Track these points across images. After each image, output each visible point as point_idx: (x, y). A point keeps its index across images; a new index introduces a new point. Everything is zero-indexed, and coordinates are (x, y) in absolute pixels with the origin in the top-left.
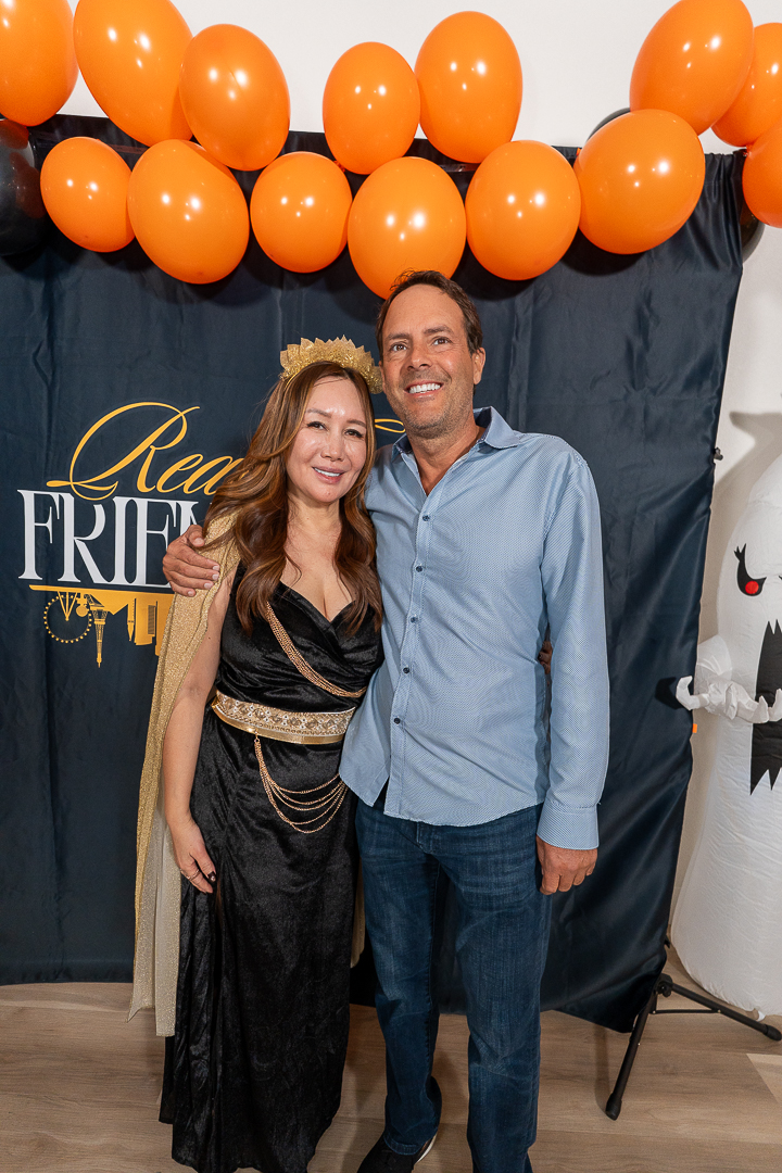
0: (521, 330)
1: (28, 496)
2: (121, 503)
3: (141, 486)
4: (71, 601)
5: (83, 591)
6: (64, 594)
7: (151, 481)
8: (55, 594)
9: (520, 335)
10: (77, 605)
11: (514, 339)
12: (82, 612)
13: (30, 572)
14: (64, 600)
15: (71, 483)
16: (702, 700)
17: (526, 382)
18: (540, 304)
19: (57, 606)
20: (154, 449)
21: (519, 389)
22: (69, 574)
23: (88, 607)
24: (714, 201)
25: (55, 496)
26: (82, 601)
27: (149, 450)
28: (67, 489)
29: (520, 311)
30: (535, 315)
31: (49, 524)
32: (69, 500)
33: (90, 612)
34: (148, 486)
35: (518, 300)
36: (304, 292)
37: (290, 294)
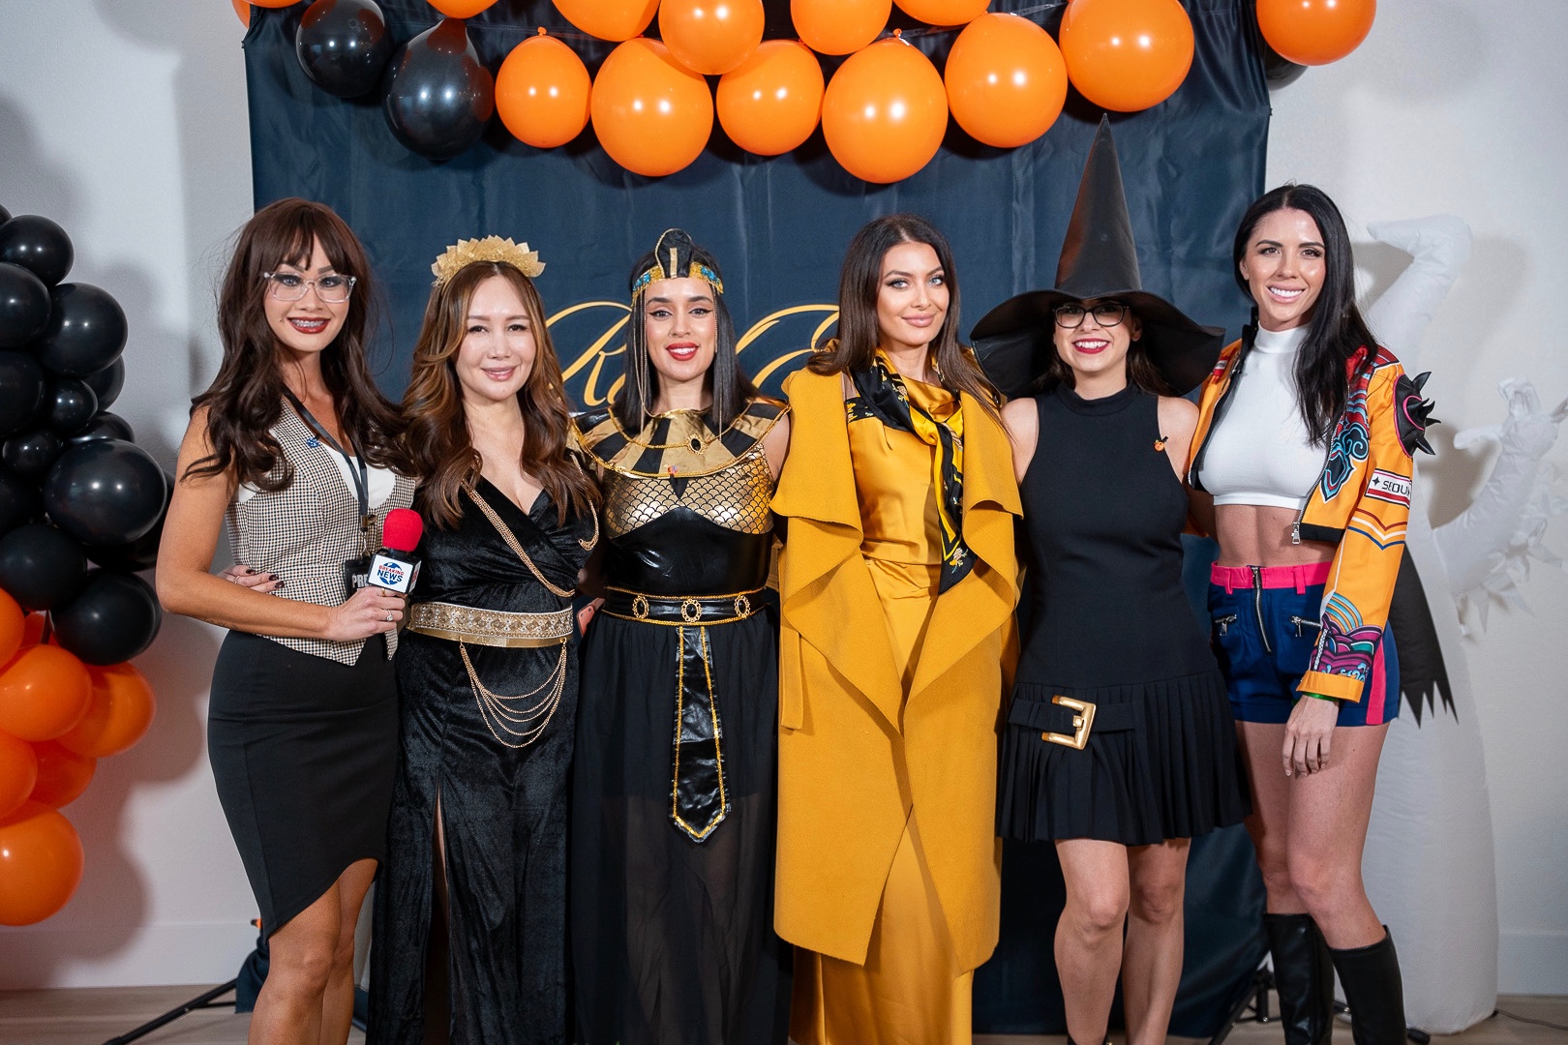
0: (1020, 194)
3: (590, 399)
7: (601, 391)
9: (1020, 197)
11: (1014, 204)
17: (1033, 249)
18: (1042, 161)
20: (603, 355)
21: (1025, 259)
24: (1234, 28)
27: (597, 356)
29: (1019, 174)
30: (1037, 175)
34: (597, 397)
35: (1015, 158)
36: (769, 166)
37: (753, 169)
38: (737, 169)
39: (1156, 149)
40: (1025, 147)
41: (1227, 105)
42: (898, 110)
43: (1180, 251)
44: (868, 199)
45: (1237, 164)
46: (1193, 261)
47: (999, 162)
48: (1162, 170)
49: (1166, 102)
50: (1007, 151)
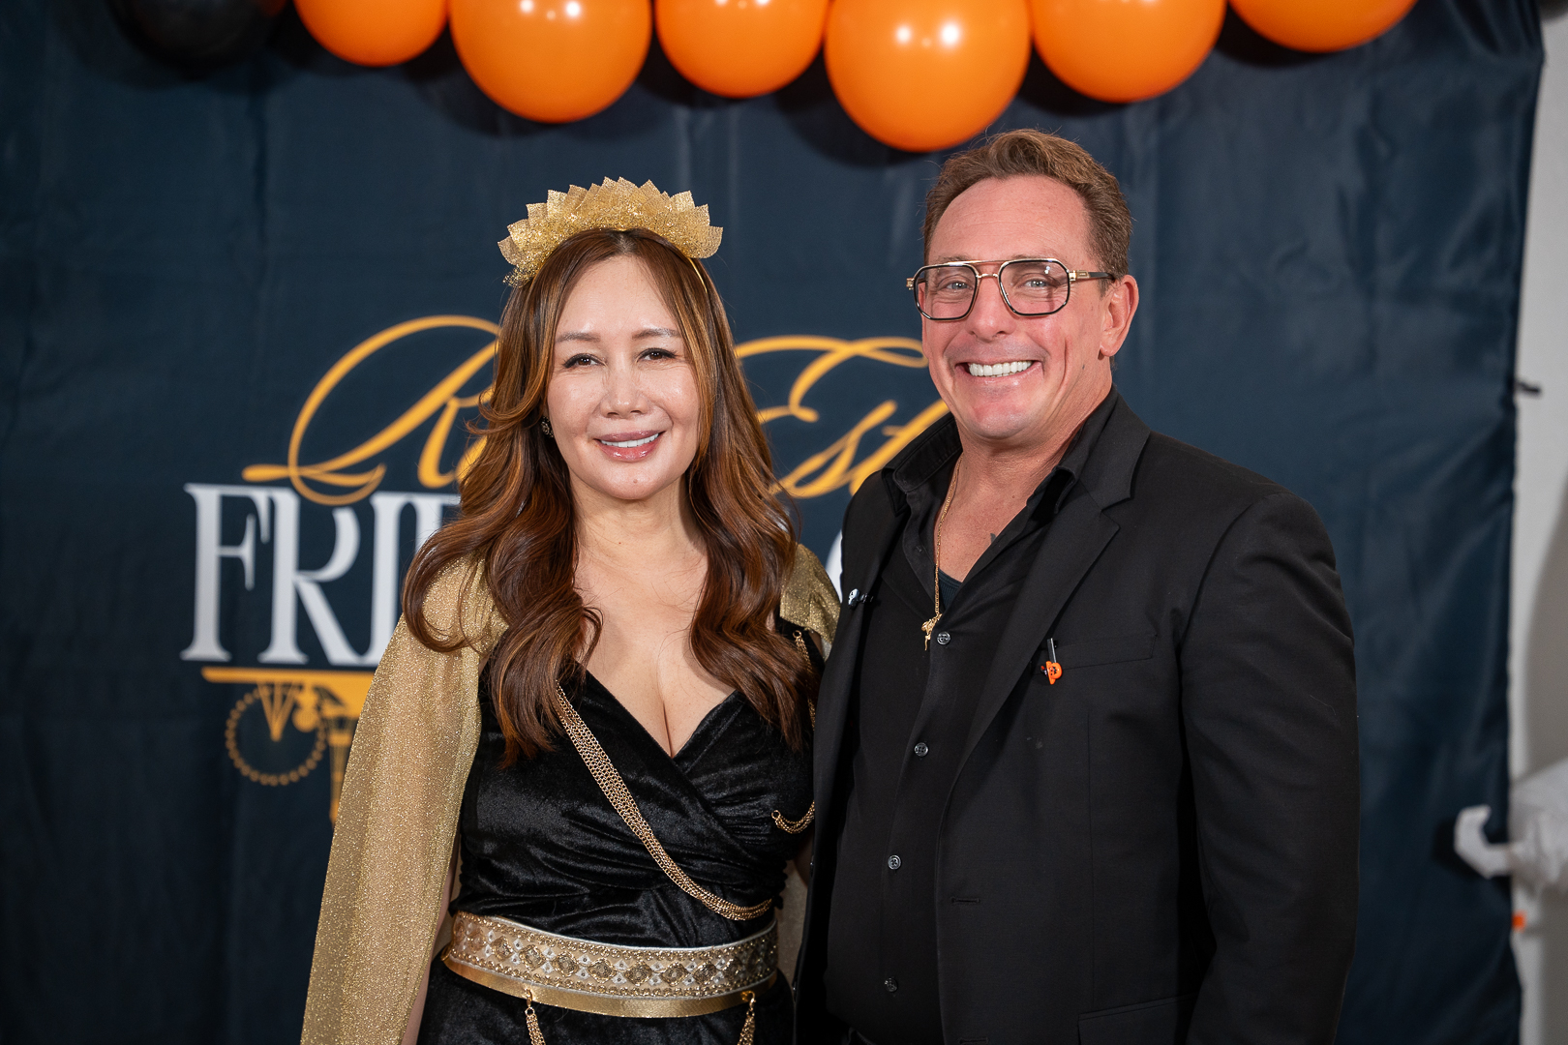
0: (1136, 175)
1: (208, 500)
2: (387, 507)
3: (428, 470)
4: (284, 698)
5: (311, 679)
6: (271, 686)
7: (447, 463)
8: (251, 687)
9: (1136, 181)
10: (296, 707)
12: (306, 720)
13: (206, 645)
14: (272, 698)
15: (292, 471)
16: (1512, 858)
18: (1171, 125)
19: (257, 714)
20: (454, 406)
22: (283, 646)
23: (319, 708)
25: (260, 497)
26: (307, 699)
27: (442, 409)
28: (284, 483)
29: (1135, 144)
30: (1164, 145)
31: (246, 552)
32: (287, 505)
33: (324, 720)
34: (440, 471)
35: (1130, 118)
36: (735, 113)
37: (708, 118)
38: (681, 114)
39: (1355, 109)
40: (1144, 103)
41: (1476, 47)
42: (951, 34)
43: (1389, 274)
44: (891, 174)
45: (1487, 140)
46: (1411, 294)
47: (1103, 123)
48: (1364, 144)
49: (1377, 42)
50: (1113, 107)
